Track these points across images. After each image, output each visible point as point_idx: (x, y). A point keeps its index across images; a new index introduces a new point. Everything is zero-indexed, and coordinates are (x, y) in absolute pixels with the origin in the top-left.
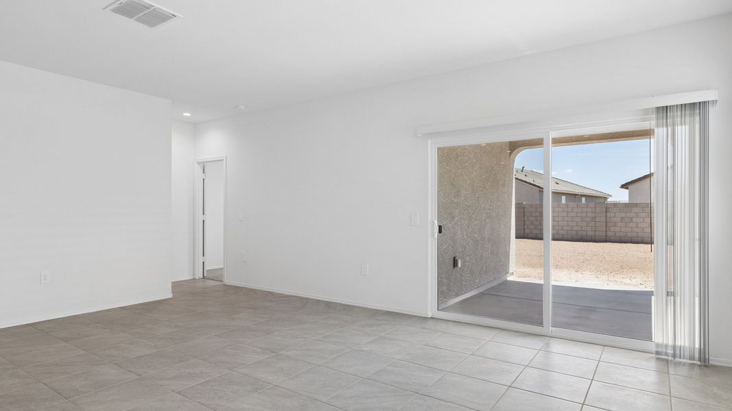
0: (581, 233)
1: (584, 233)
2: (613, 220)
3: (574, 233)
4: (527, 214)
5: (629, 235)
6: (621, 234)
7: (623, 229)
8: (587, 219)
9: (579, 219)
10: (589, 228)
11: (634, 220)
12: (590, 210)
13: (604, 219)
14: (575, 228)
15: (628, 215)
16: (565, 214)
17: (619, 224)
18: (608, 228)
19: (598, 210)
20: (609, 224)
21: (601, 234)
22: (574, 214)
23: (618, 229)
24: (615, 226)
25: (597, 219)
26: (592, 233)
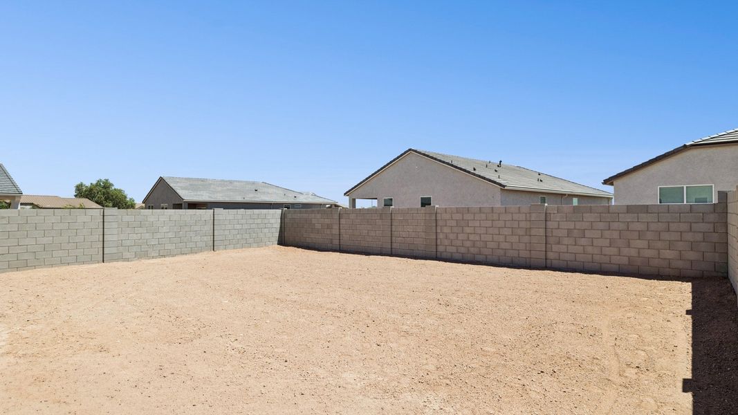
0: (512, 254)
1: (514, 253)
2: (556, 233)
3: (502, 252)
4: (440, 223)
5: (581, 258)
6: (567, 257)
7: (572, 249)
8: (521, 232)
9: (507, 232)
10: (522, 246)
11: (588, 234)
12: (522, 217)
13: (542, 232)
14: (504, 245)
15: (579, 225)
16: (489, 224)
17: (566, 241)
18: (549, 246)
19: (534, 217)
20: (551, 240)
21: (538, 255)
22: (501, 224)
23: (563, 248)
24: (559, 243)
25: (533, 232)
26: (524, 254)
